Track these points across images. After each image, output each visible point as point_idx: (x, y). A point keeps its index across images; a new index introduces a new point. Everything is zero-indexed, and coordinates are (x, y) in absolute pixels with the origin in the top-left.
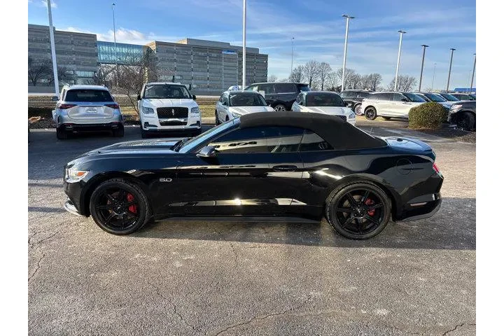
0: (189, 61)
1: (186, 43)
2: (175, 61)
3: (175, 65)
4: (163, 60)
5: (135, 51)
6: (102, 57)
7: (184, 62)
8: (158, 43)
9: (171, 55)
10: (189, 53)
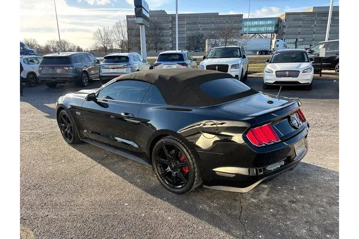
0: (313, 26)
1: (312, 11)
2: (300, 26)
3: (299, 30)
4: (289, 27)
5: (269, 22)
6: (245, 30)
7: (309, 27)
8: (287, 14)
9: (297, 22)
10: (314, 18)
